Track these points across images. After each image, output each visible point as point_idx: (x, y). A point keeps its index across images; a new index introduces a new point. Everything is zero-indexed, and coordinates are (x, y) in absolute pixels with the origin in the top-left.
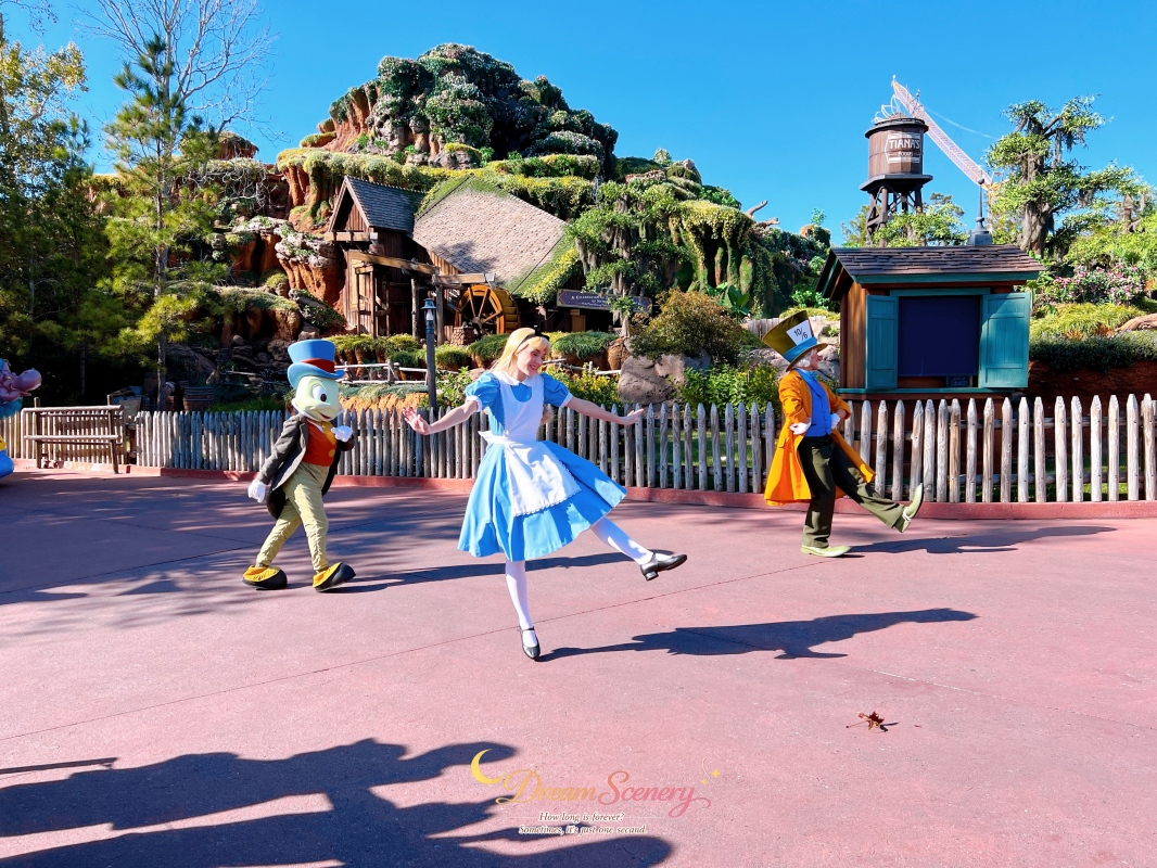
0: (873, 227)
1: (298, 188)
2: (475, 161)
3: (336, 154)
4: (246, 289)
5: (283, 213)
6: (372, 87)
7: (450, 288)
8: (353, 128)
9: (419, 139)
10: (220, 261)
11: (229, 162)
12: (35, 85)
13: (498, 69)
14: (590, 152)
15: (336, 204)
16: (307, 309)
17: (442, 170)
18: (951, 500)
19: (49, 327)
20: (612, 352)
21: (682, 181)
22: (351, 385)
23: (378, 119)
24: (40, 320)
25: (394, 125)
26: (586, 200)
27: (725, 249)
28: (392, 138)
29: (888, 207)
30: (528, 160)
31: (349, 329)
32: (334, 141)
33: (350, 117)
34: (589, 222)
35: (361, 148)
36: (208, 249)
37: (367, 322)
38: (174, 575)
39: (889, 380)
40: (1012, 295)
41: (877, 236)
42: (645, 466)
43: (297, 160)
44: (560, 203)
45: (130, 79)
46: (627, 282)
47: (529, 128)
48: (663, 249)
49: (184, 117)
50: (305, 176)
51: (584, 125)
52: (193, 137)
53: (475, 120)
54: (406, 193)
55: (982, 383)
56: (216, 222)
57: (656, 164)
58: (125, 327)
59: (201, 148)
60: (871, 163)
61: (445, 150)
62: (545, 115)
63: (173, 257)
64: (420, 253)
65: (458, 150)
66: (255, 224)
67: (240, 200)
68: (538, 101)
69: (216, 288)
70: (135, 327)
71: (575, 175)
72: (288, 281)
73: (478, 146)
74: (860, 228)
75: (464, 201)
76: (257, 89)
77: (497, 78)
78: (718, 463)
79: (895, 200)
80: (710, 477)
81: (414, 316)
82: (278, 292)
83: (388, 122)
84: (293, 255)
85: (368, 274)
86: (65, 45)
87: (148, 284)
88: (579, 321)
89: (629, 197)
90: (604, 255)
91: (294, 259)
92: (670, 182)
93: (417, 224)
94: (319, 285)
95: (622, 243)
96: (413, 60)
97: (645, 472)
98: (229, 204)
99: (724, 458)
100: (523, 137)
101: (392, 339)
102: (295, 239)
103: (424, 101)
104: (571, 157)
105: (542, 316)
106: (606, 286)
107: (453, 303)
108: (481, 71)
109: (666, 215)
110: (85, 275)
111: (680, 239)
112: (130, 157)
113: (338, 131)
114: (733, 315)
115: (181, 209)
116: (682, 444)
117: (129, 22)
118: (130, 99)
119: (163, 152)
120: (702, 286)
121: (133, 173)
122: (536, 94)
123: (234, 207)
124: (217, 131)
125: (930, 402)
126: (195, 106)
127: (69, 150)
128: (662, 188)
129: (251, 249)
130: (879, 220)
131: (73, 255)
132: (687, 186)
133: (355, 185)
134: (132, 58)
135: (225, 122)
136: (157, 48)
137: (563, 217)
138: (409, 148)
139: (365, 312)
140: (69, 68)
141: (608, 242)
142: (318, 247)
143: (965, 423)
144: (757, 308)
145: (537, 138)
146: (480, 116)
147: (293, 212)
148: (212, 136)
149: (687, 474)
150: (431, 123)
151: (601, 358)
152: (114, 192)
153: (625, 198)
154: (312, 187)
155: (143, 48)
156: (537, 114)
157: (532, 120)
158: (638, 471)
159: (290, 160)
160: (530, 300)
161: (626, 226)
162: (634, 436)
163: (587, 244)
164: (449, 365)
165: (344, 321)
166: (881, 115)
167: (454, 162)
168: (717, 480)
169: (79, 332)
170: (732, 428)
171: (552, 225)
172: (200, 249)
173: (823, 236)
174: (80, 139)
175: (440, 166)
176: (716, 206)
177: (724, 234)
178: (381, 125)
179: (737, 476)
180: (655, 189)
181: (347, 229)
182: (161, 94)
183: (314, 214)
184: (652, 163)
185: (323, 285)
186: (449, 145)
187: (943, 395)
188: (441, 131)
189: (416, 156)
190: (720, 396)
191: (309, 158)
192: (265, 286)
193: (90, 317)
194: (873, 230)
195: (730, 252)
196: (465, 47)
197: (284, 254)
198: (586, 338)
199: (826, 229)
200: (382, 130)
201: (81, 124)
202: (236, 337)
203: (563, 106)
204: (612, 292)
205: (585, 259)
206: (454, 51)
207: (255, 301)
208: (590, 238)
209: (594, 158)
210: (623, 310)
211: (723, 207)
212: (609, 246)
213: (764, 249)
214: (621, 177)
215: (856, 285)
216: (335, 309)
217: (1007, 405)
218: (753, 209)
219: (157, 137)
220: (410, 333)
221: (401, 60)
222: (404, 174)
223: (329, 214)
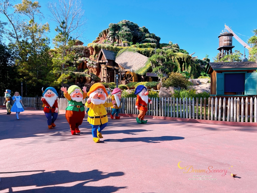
0: (220, 58)
1: (92, 51)
2: (129, 45)
3: (100, 44)
4: (80, 73)
5: (88, 57)
6: (107, 30)
7: (123, 72)
8: (103, 38)
9: (117, 40)
10: (75, 67)
11: (77, 46)
12: (40, 31)
13: (134, 25)
14: (154, 42)
15: (99, 55)
16: (93, 77)
17: (122, 47)
18: (237, 121)
19: (40, 81)
20: (158, 86)
21: (175, 48)
23: (108, 36)
24: (39, 79)
25: (112, 38)
26: (153, 53)
27: (185, 63)
28: (111, 40)
29: (224, 53)
30: (140, 44)
31: (101, 81)
32: (99, 41)
33: (103, 36)
34: (154, 58)
35: (105, 43)
36: (73, 64)
37: (105, 80)
38: (61, 132)
39: (222, 93)
40: (252, 73)
41: (221, 60)
42: (164, 112)
43: (91, 45)
44: (147, 54)
45: (58, 29)
46: (162, 71)
47: (140, 38)
48: (170, 63)
49: (68, 37)
50: (93, 49)
51: (153, 37)
52: (70, 41)
53: (129, 36)
54: (114, 52)
55: (245, 94)
56: (75, 58)
57: (169, 45)
58: (55, 80)
59: (72, 43)
60: (220, 43)
61: (123, 43)
62: (144, 35)
63: (65, 66)
64: (116, 65)
65: (125, 42)
66: (82, 59)
67: (80, 54)
68: (143, 32)
69: (74, 72)
70: (57, 80)
71: (151, 47)
72: (89, 71)
73: (130, 42)
74: (217, 58)
75: (126, 54)
76: (83, 31)
77: (134, 27)
78: (181, 111)
79: (225, 52)
80: (179, 114)
81: (115, 78)
82: (87, 73)
83: (111, 37)
84: (90, 65)
85: (105, 69)
86: (46, 23)
87: (60, 71)
88: (151, 79)
89: (163, 52)
90: (157, 65)
91: (90, 66)
92: (172, 48)
93: (116, 59)
94: (95, 72)
95: (161, 62)
96: (116, 24)
97: (164, 113)
98: (77, 55)
99: (183, 110)
100: (140, 39)
101: (110, 83)
102: (91, 62)
103: (118, 32)
104: (150, 43)
105: (142, 78)
106: (157, 71)
107: (123, 75)
108: (131, 26)
109: (171, 56)
110: (48, 70)
111: (174, 61)
112: (57, 45)
113: (100, 39)
114: (186, 78)
115: (67, 56)
116: (173, 107)
117: (58, 18)
118: (58, 33)
119: (64, 44)
120: (179, 72)
121: (58, 49)
122: (142, 30)
124: (75, 40)
125: (232, 98)
126: (71, 35)
127: (46, 44)
128: (170, 50)
129: (82, 64)
130: (222, 56)
131: (46, 66)
132: (176, 49)
133: (103, 50)
134: (59, 25)
135: (77, 38)
136: (63, 23)
137: (148, 57)
138: (115, 43)
139: (105, 78)
140: (46, 28)
141: (158, 62)
142: (95, 64)
143: (241, 103)
144: (192, 76)
145: (142, 40)
146: (130, 35)
147: (90, 56)
149: (174, 114)
150: (120, 37)
151: (155, 87)
152: (54, 52)
153: (162, 52)
154: (95, 51)
155: (61, 23)
156: (143, 34)
157: (141, 36)
158: (162, 113)
159: (90, 45)
160: (140, 75)
161: (162, 58)
162: (161, 105)
163: (153, 62)
164: (122, 89)
165: (100, 79)
166: (222, 33)
167: (124, 45)
168: (181, 115)
169: (46, 81)
170: (184, 103)
171: (145, 58)
172: (71, 64)
173: (208, 60)
174: (48, 42)
175: (121, 46)
176: (183, 54)
177: (185, 60)
178: (109, 38)
179: (186, 115)
180: (169, 50)
181: (101, 60)
182: (64, 32)
183: (95, 57)
184: (168, 44)
185: (96, 72)
186: (123, 42)
187: (235, 97)
188: (122, 39)
189: (116, 44)
190: (182, 96)
191: (94, 45)
192: (84, 72)
193: (48, 78)
194: (220, 59)
195: (186, 64)
196: (127, 21)
197: (88, 65)
198: (152, 83)
199: (209, 59)
200: (109, 39)
201: (48, 39)
202: (78, 83)
203: (148, 33)
204: (158, 73)
205: (153, 65)
206: (125, 21)
207: (82, 75)
208: (154, 61)
209: (155, 44)
210: (161, 77)
211: (184, 54)
212: (158, 63)
213: (194, 63)
214: (161, 48)
215: (214, 71)
216: (99, 77)
217: (251, 99)
218: (192, 54)
219: (63, 41)
220: (114, 82)
221: (114, 24)
222: (114, 48)
223: (98, 57)
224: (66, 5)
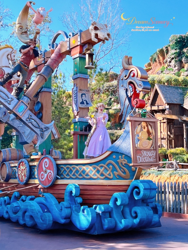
3: (152, 75)
4: (117, 131)
6: (167, 48)
8: (158, 64)
9: (186, 66)
11: (111, 83)
15: (152, 95)
22: (158, 171)
23: (169, 60)
25: (176, 61)
28: (175, 66)
32: (151, 71)
33: (157, 61)
35: (162, 72)
37: (164, 143)
52: (100, 75)
54: (180, 88)
56: (106, 105)
59: (103, 79)
64: (187, 113)
67: (115, 97)
81: (185, 140)
83: (173, 60)
85: (165, 122)
93: (185, 101)
96: (183, 35)
113: (152, 67)
123: (113, 99)
124: (108, 72)
131: (58, 122)
133: (160, 87)
135: (111, 69)
138: (182, 70)
139: (163, 139)
148: (106, 74)
178: (170, 62)
181: (156, 104)
189: (185, 73)
201: (63, 75)
220: (183, 147)
221: (178, 36)
222: (180, 81)
223: (149, 99)
224: (93, 13)
